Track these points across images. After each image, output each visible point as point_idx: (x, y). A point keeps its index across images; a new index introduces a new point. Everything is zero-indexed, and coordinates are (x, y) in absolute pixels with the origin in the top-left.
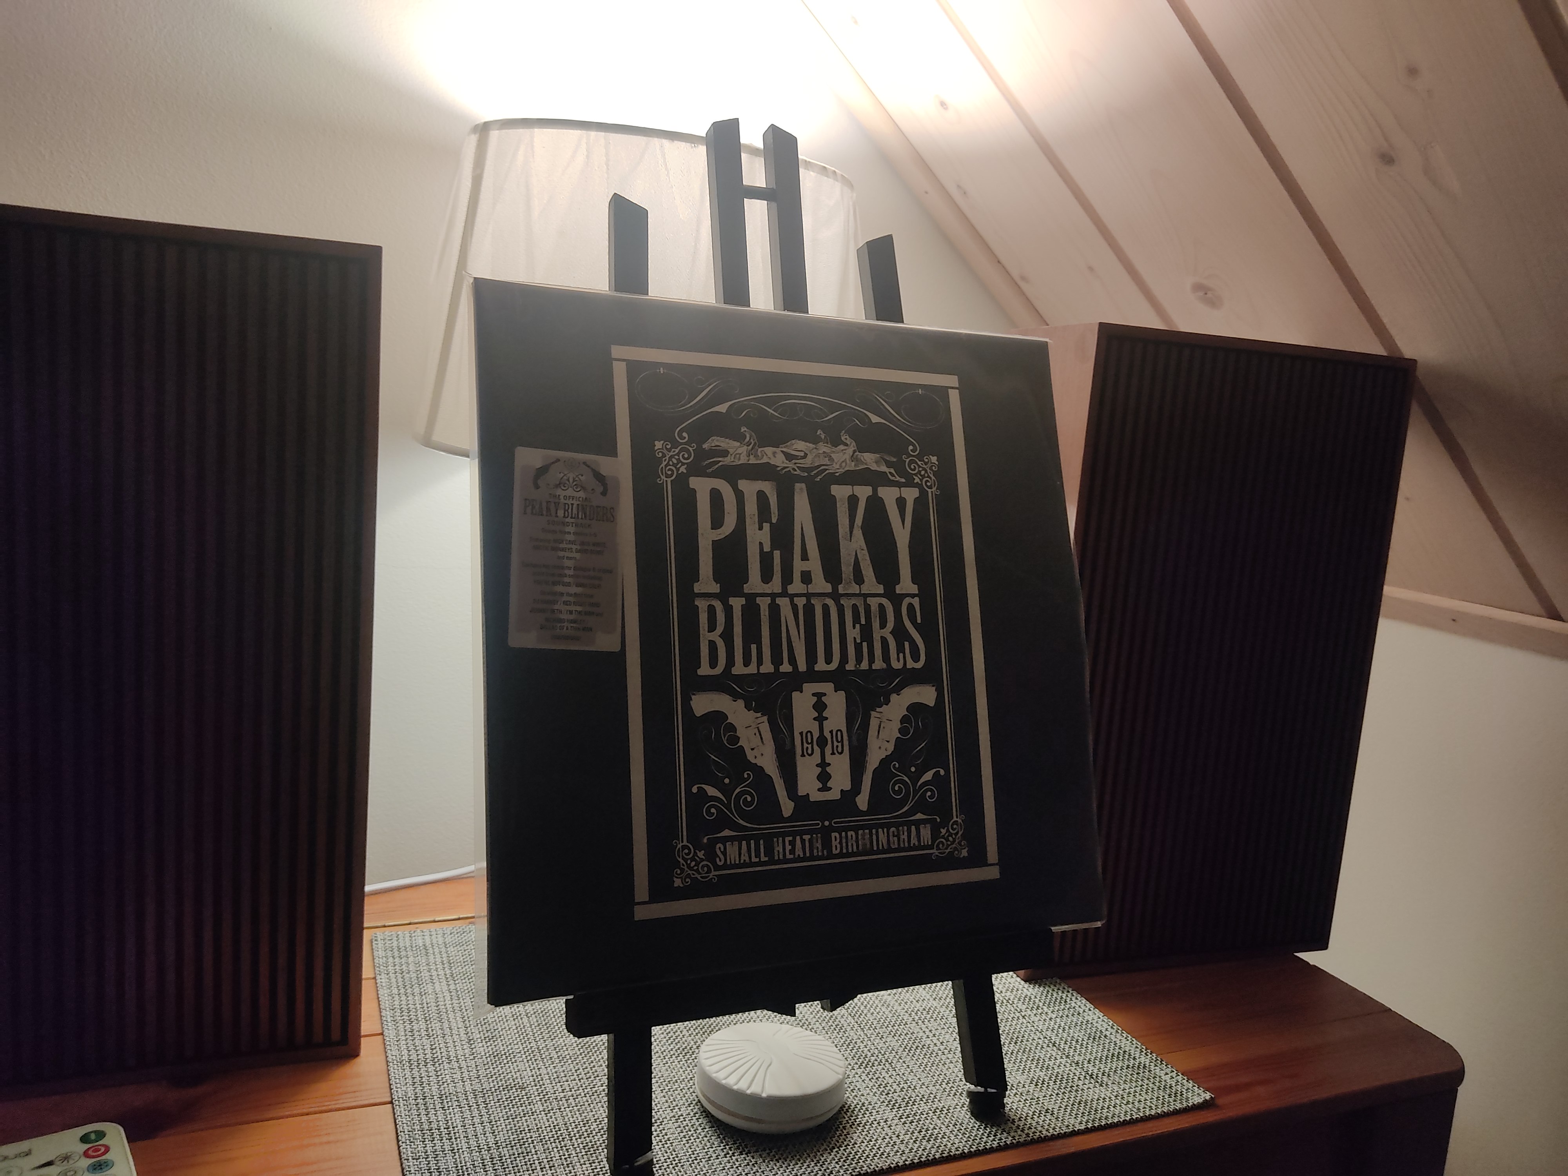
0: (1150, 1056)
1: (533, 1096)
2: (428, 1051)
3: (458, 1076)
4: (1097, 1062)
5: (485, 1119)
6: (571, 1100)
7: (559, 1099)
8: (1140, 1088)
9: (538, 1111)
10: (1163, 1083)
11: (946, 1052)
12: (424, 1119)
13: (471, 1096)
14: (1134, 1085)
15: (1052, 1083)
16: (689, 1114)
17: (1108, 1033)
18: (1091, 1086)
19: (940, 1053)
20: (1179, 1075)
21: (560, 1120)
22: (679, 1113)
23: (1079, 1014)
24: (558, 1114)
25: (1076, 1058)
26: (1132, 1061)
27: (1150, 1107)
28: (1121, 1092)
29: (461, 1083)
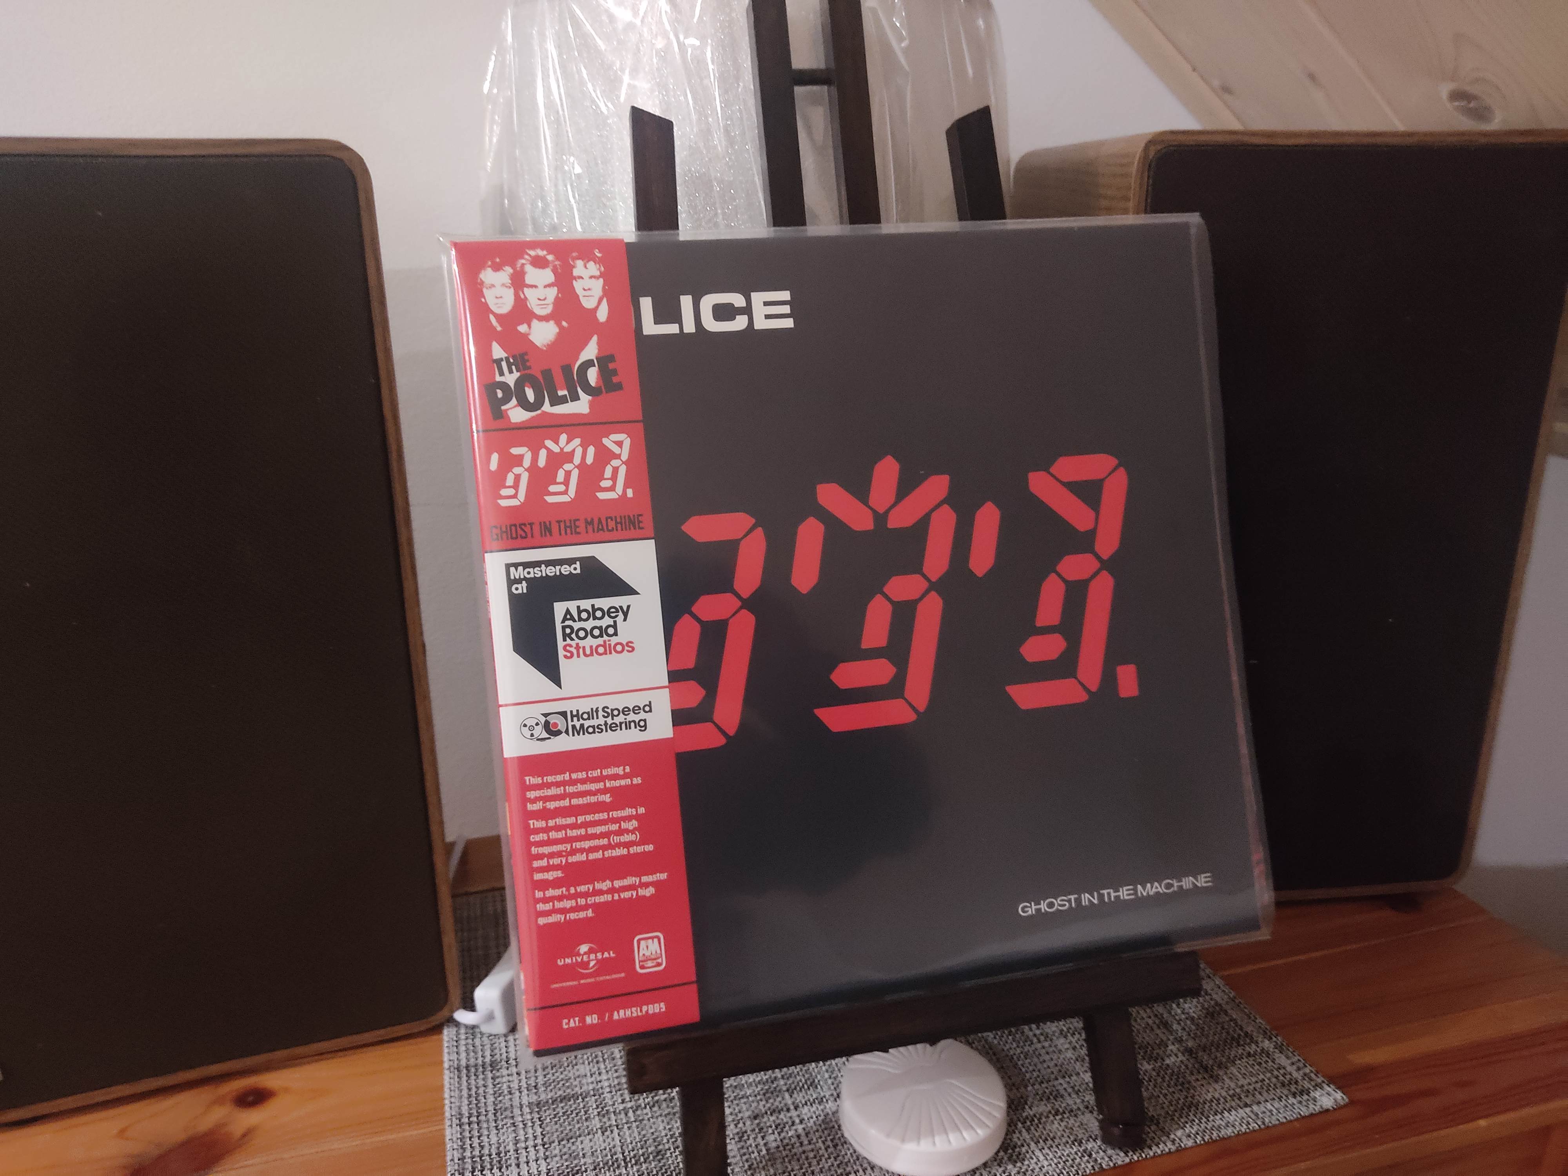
0: (1274, 1039)
1: (591, 1109)
2: (488, 1053)
3: (515, 1085)
4: (1213, 1050)
5: (539, 1141)
6: (631, 1113)
7: (618, 1111)
8: (1260, 1084)
9: (595, 1129)
10: (1288, 1077)
12: (476, 1141)
13: (526, 1110)
14: (1254, 1079)
15: (1159, 1080)
16: (753, 1130)
17: (1228, 1008)
18: (1204, 1082)
20: (1306, 1067)
21: (617, 1138)
22: (744, 1129)
24: (616, 1131)
25: (1190, 1044)
26: (1254, 1046)
27: (1271, 1111)
28: (1238, 1090)
29: (518, 1094)
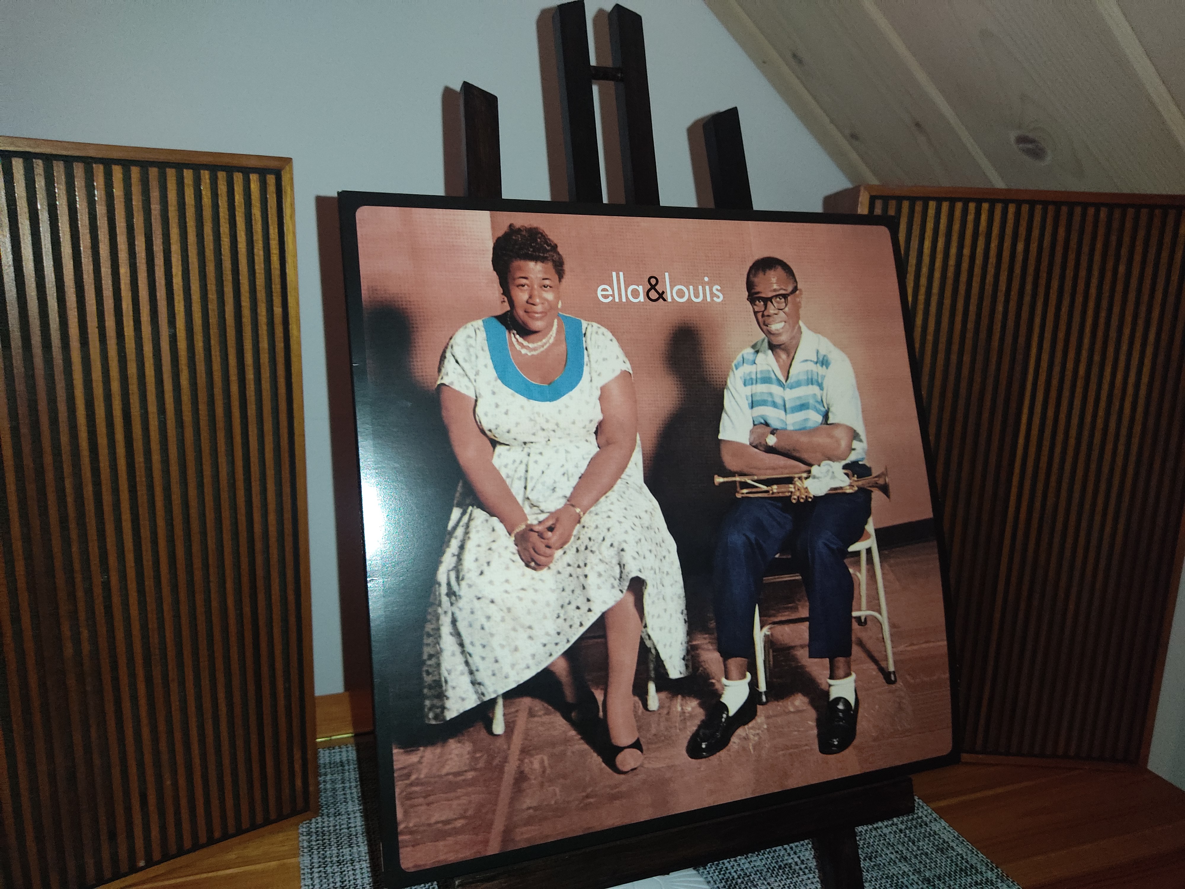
11: (807, 871)
17: (954, 845)
19: (801, 873)
23: (926, 824)
